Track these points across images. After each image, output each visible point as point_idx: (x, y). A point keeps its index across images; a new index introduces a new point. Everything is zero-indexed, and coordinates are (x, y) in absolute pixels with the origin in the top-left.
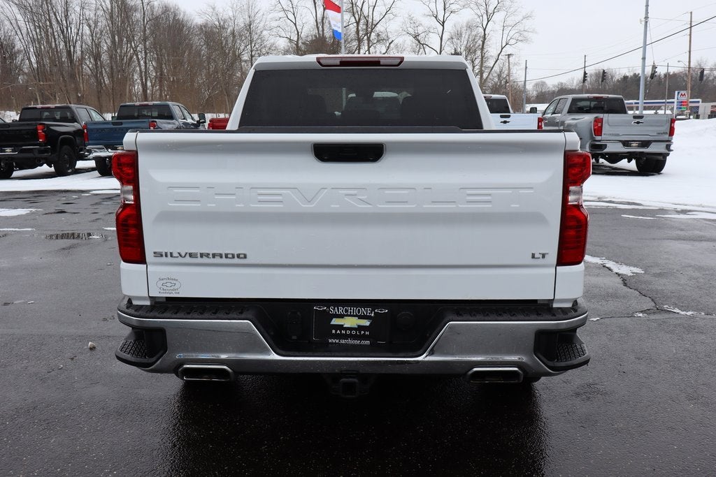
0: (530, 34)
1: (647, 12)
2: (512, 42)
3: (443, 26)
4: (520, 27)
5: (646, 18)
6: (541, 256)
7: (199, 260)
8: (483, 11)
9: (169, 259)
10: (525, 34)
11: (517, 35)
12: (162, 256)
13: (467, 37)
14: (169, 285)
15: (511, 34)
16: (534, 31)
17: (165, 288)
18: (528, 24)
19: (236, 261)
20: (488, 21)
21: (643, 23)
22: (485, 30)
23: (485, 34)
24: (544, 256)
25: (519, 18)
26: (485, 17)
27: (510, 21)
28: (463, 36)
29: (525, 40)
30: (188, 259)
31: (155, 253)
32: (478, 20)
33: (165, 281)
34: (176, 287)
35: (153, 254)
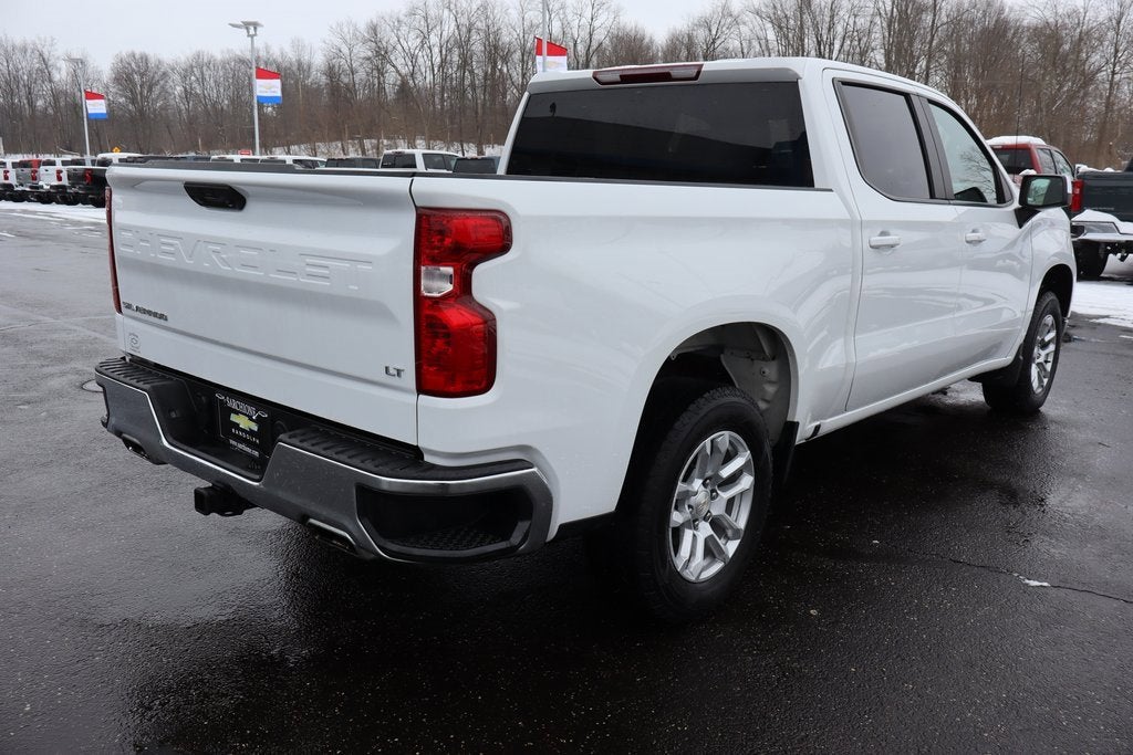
6: (395, 373)
12: (127, 306)
17: (133, 344)
24: (399, 372)
33: (132, 337)
34: (138, 345)
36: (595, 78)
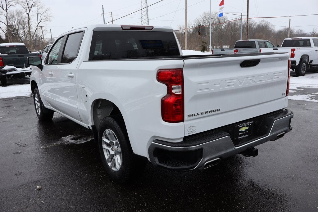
0: (51, 18)
1: (103, 11)
2: (42, 21)
3: (7, 11)
4: (45, 14)
5: (103, 13)
7: (204, 115)
8: (26, 6)
9: (194, 117)
10: (48, 17)
11: (44, 18)
12: (191, 116)
13: (17, 17)
14: (192, 129)
15: (42, 17)
16: (52, 16)
17: (191, 131)
18: (49, 13)
19: (217, 112)
20: (30, 11)
21: (103, 15)
22: (28, 15)
23: (29, 17)
25: (44, 10)
26: (28, 9)
27: (40, 11)
28: (15, 17)
29: (48, 20)
30: (201, 116)
31: (188, 116)
32: (24, 10)
33: (190, 128)
34: (194, 130)
35: (187, 116)
36: (122, 28)
